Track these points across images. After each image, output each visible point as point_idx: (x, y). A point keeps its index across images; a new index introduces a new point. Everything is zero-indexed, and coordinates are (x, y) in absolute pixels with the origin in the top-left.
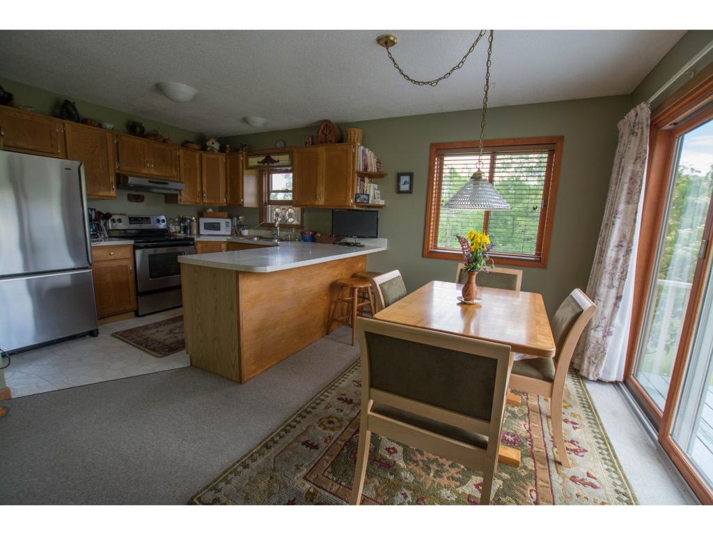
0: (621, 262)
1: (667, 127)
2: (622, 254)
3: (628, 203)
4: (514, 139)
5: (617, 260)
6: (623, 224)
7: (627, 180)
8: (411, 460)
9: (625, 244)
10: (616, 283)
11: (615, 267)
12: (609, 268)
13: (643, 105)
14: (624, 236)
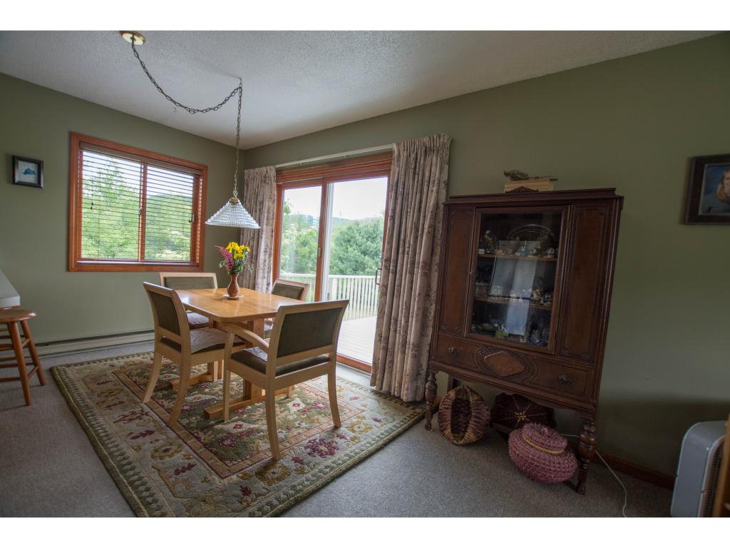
0: (267, 261)
1: (280, 183)
2: (267, 256)
3: (267, 225)
4: (170, 157)
5: (265, 261)
6: (266, 238)
7: (266, 211)
8: (255, 421)
9: (268, 250)
10: (266, 275)
11: (264, 265)
12: (262, 266)
13: (272, 167)
14: (267, 246)
